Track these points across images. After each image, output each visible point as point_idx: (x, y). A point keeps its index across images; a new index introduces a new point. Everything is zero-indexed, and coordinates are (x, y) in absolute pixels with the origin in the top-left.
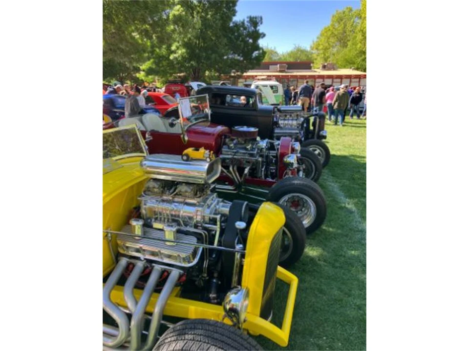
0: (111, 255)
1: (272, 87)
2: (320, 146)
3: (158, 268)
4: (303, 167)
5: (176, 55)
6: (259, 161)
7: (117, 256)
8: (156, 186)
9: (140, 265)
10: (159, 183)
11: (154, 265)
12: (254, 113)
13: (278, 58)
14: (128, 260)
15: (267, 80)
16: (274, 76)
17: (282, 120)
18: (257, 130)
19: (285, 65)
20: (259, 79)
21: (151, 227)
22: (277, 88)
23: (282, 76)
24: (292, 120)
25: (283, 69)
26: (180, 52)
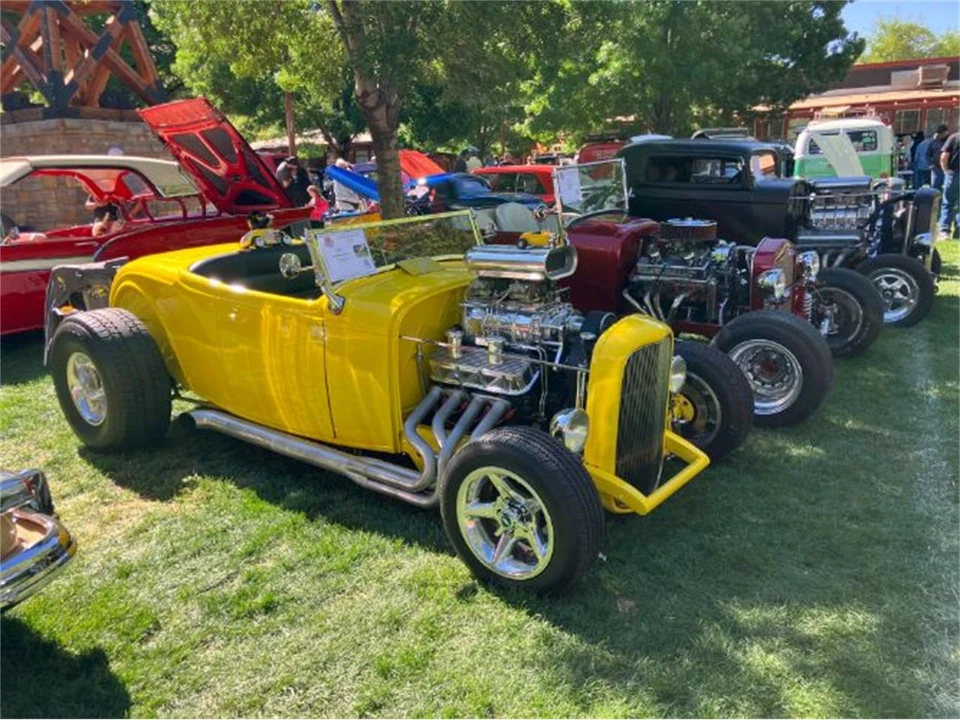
0: (420, 381)
1: (856, 136)
2: (906, 270)
3: (479, 397)
4: (832, 310)
5: (607, 74)
6: (711, 286)
7: (429, 384)
8: (483, 286)
9: (456, 395)
10: (486, 283)
11: (473, 394)
12: (743, 196)
13: (932, 45)
14: (440, 389)
15: (849, 115)
16: (872, 104)
17: (817, 211)
18: (715, 223)
19: (943, 66)
20: (827, 117)
21: (473, 344)
22: (875, 136)
23: (930, 100)
24: (847, 210)
25: (936, 80)
26: (616, 65)
